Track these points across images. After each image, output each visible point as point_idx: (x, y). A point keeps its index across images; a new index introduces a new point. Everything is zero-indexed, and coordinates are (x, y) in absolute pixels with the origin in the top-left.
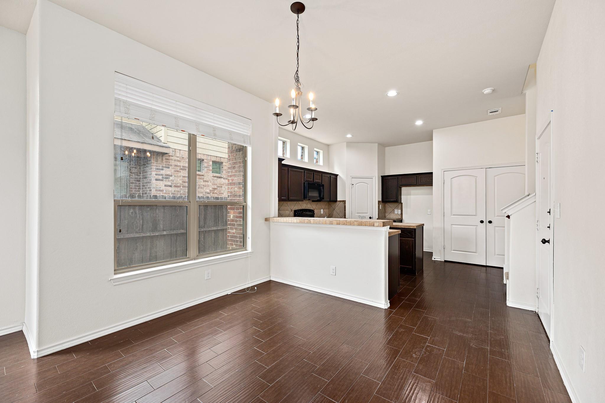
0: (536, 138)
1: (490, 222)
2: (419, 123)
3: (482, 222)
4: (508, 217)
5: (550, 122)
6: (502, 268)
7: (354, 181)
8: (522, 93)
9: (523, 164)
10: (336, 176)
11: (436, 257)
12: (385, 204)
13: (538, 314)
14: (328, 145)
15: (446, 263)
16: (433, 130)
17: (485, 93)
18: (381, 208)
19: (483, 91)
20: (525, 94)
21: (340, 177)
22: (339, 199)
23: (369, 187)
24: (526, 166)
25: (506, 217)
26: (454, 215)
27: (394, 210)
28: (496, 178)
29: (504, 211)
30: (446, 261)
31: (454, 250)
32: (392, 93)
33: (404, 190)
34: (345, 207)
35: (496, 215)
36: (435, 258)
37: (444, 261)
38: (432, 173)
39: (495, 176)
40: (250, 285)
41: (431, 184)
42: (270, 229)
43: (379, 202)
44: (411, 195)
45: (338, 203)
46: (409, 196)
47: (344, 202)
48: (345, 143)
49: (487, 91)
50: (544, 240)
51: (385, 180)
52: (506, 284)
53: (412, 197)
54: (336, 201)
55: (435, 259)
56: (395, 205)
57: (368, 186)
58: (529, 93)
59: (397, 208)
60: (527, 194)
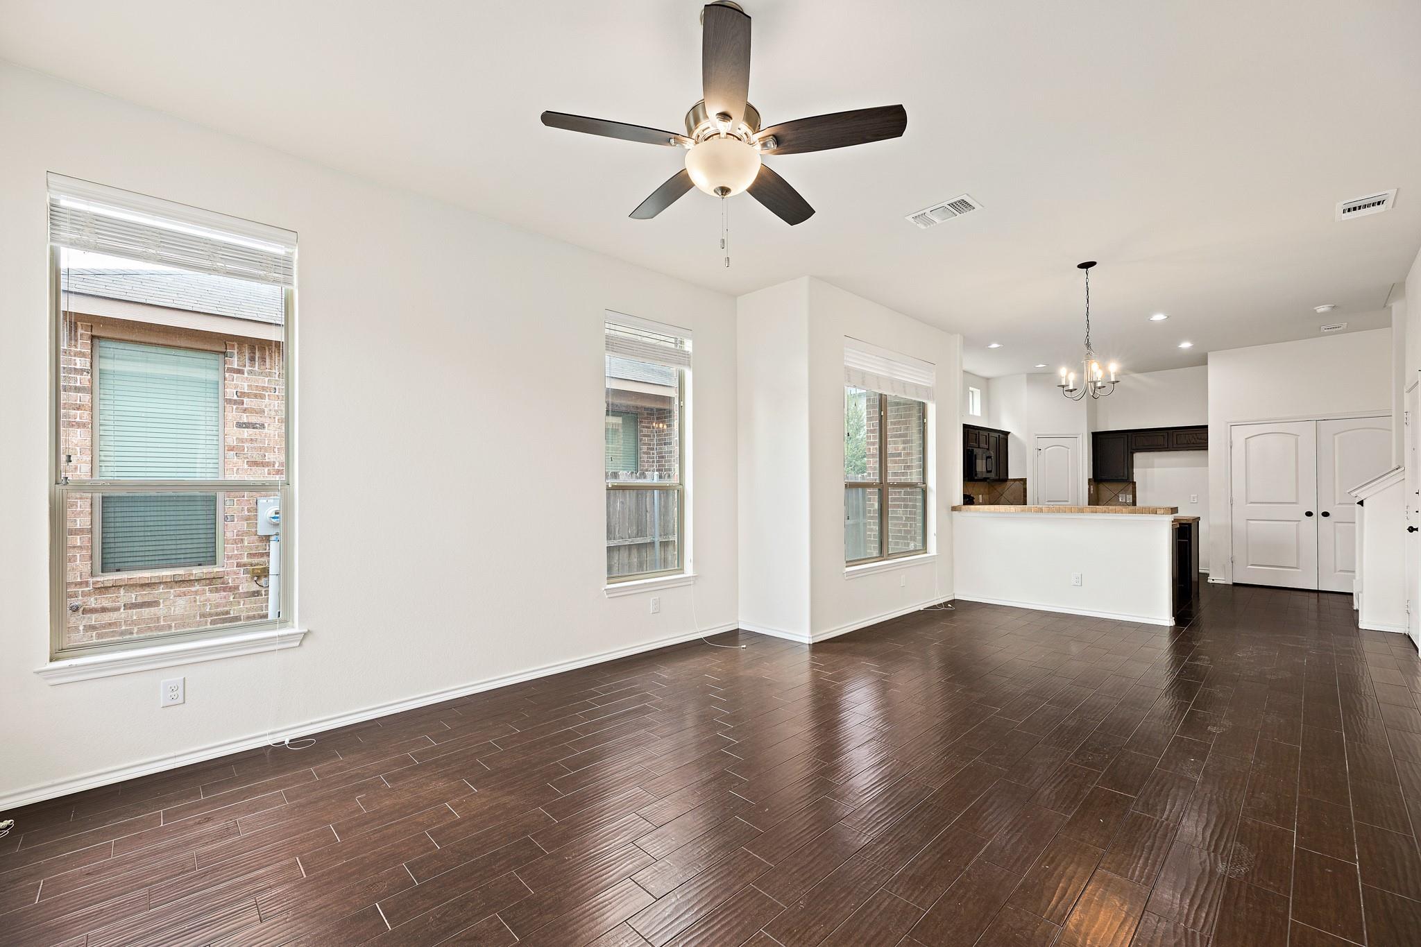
0: (1405, 390)
1: (1326, 514)
2: (1186, 345)
3: (1309, 514)
4: (1361, 503)
5: (1418, 382)
6: (1351, 594)
7: (1043, 443)
8: (1385, 306)
9: (1388, 414)
10: (1007, 433)
11: (1217, 577)
12: (1098, 484)
13: (1409, 637)
14: (988, 379)
15: (1237, 588)
16: (1209, 353)
17: (1319, 311)
18: (1092, 492)
19: (1315, 308)
20: (1391, 308)
21: (1014, 436)
22: (1012, 475)
23: (1069, 453)
24: (1393, 417)
25: (1358, 503)
26: (1252, 503)
27: (1117, 496)
28: (1336, 437)
29: (1354, 494)
30: (1235, 585)
31: (1252, 565)
32: (1159, 317)
33: (1139, 458)
34: (1025, 490)
35: (1338, 502)
36: (1213, 580)
37: (1231, 583)
38: (1207, 427)
39: (1335, 435)
40: (942, 601)
41: (1204, 447)
42: (952, 523)
43: (1089, 480)
44: (1153, 467)
45: (1009, 483)
46: (1149, 470)
47: (1024, 481)
48: (1025, 376)
49: (1322, 309)
50: (1411, 527)
51: (1100, 440)
52: (1357, 611)
53: (1155, 469)
54: (1006, 480)
55: (1215, 582)
56: (1121, 486)
57: (1068, 451)
58: (1396, 306)
59: (1124, 491)
60: (1394, 466)
